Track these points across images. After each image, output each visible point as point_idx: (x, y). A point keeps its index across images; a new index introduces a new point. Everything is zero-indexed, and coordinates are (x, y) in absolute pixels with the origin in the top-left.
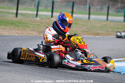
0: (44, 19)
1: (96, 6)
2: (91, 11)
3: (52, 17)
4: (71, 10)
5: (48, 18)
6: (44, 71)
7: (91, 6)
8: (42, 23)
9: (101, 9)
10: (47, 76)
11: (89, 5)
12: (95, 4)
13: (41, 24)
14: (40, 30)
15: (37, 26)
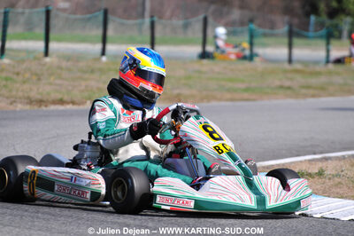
0: (23, 61)
1: (170, 18)
2: (157, 35)
3: (46, 53)
4: (99, 32)
5: (35, 58)
6: (26, 211)
7: (156, 19)
8: (18, 74)
9: (186, 26)
10: (36, 223)
11: (152, 17)
12: (168, 14)
13: (15, 77)
14: (14, 93)
15: (4, 82)
